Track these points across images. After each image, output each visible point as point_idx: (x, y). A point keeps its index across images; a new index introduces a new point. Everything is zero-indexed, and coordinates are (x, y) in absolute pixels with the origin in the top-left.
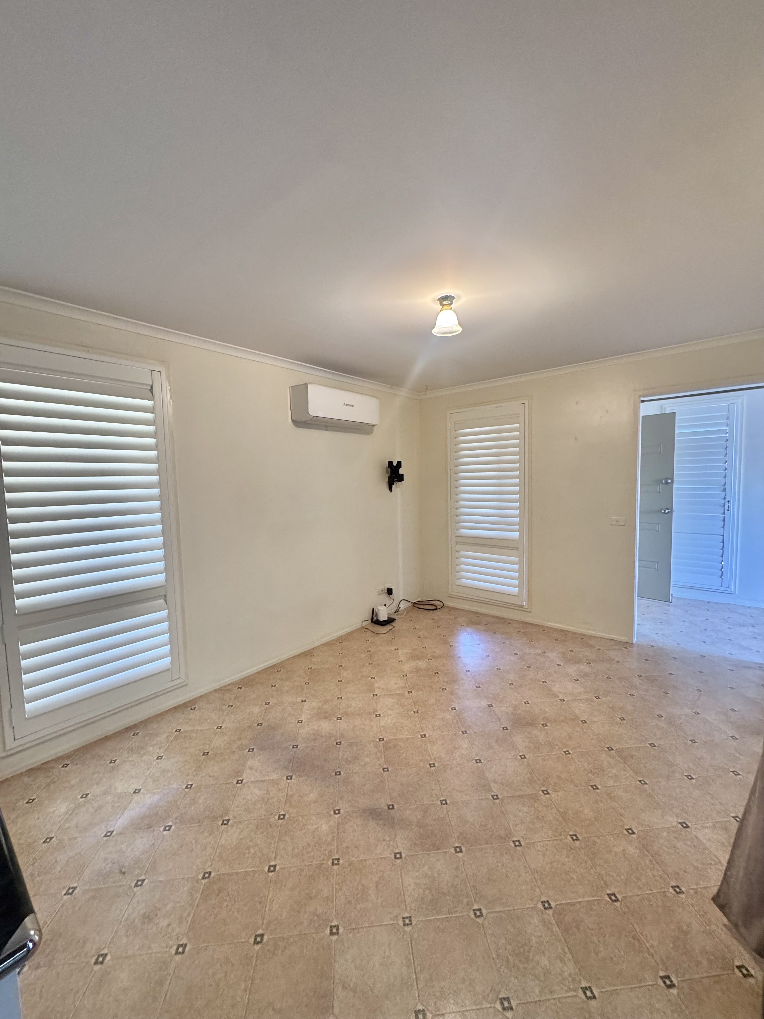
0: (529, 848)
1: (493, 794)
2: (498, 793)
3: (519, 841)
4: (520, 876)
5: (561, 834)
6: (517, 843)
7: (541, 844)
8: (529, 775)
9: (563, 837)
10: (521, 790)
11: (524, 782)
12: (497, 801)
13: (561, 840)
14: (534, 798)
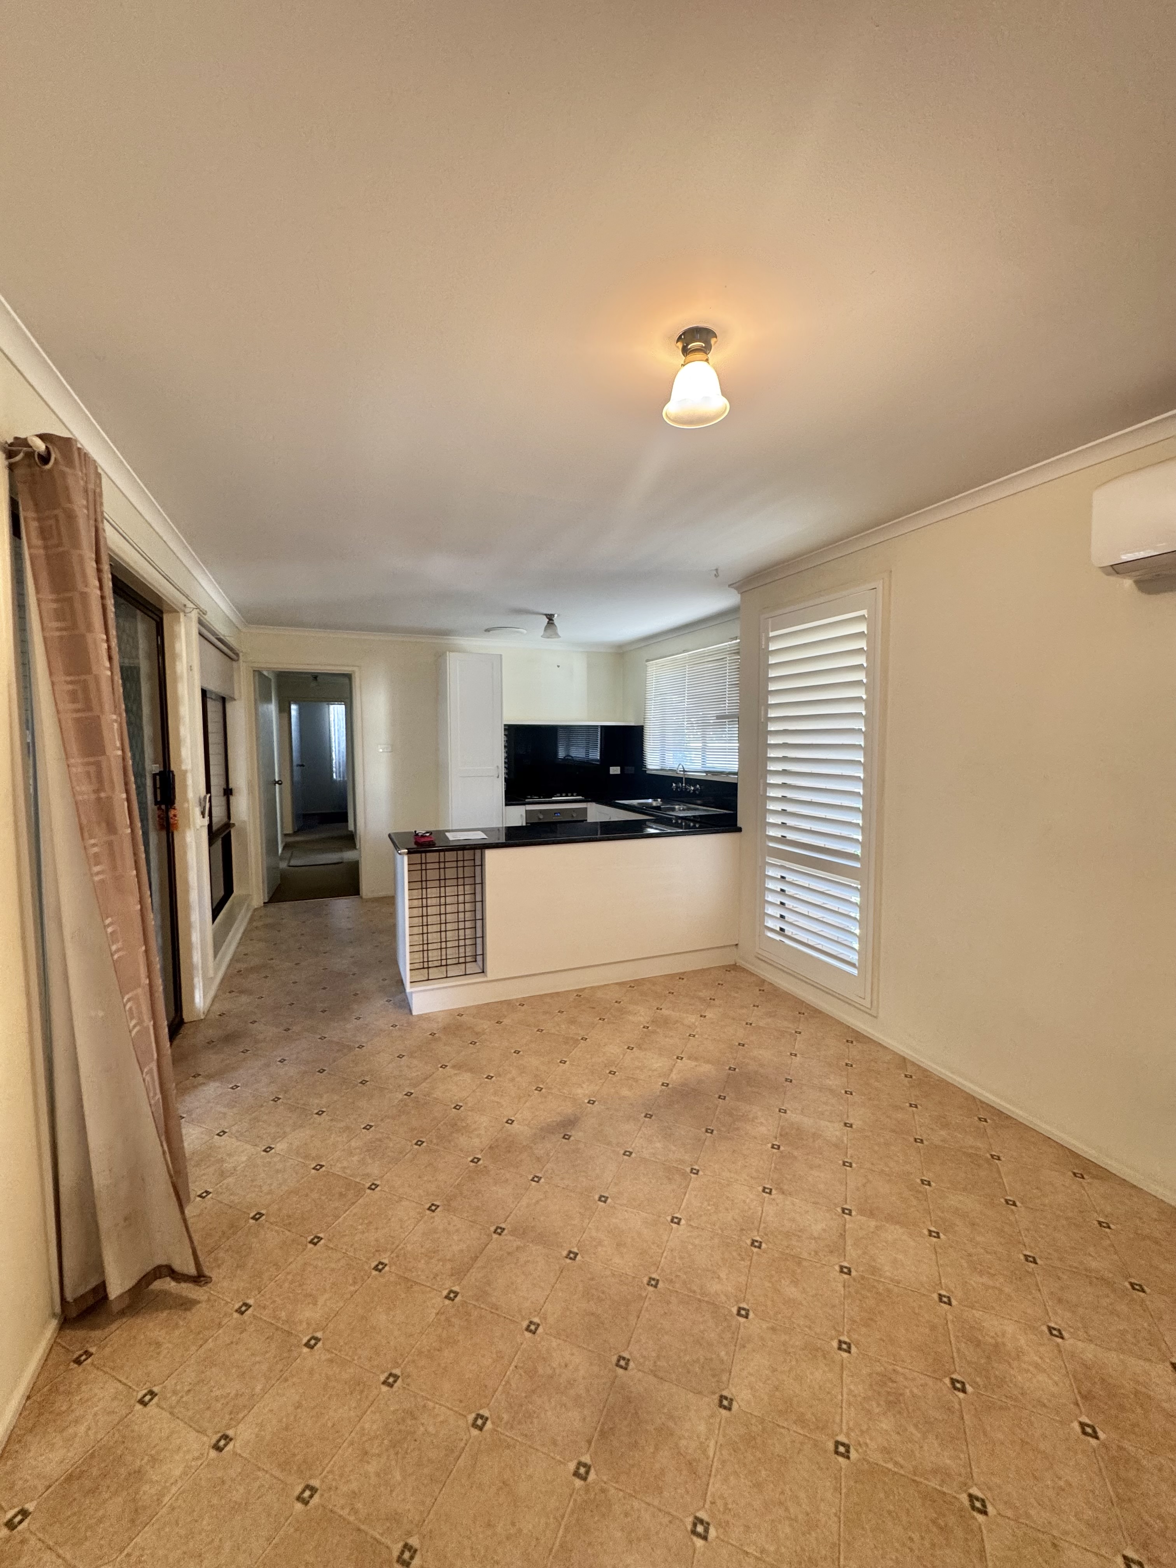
0: (419, 1213)
1: (506, 1232)
2: (501, 1237)
3: (433, 1211)
4: (409, 1186)
5: (397, 1256)
6: (433, 1208)
7: (411, 1228)
8: (494, 1300)
9: (394, 1255)
10: (483, 1267)
11: (489, 1283)
12: (493, 1229)
13: (392, 1252)
14: (459, 1273)
